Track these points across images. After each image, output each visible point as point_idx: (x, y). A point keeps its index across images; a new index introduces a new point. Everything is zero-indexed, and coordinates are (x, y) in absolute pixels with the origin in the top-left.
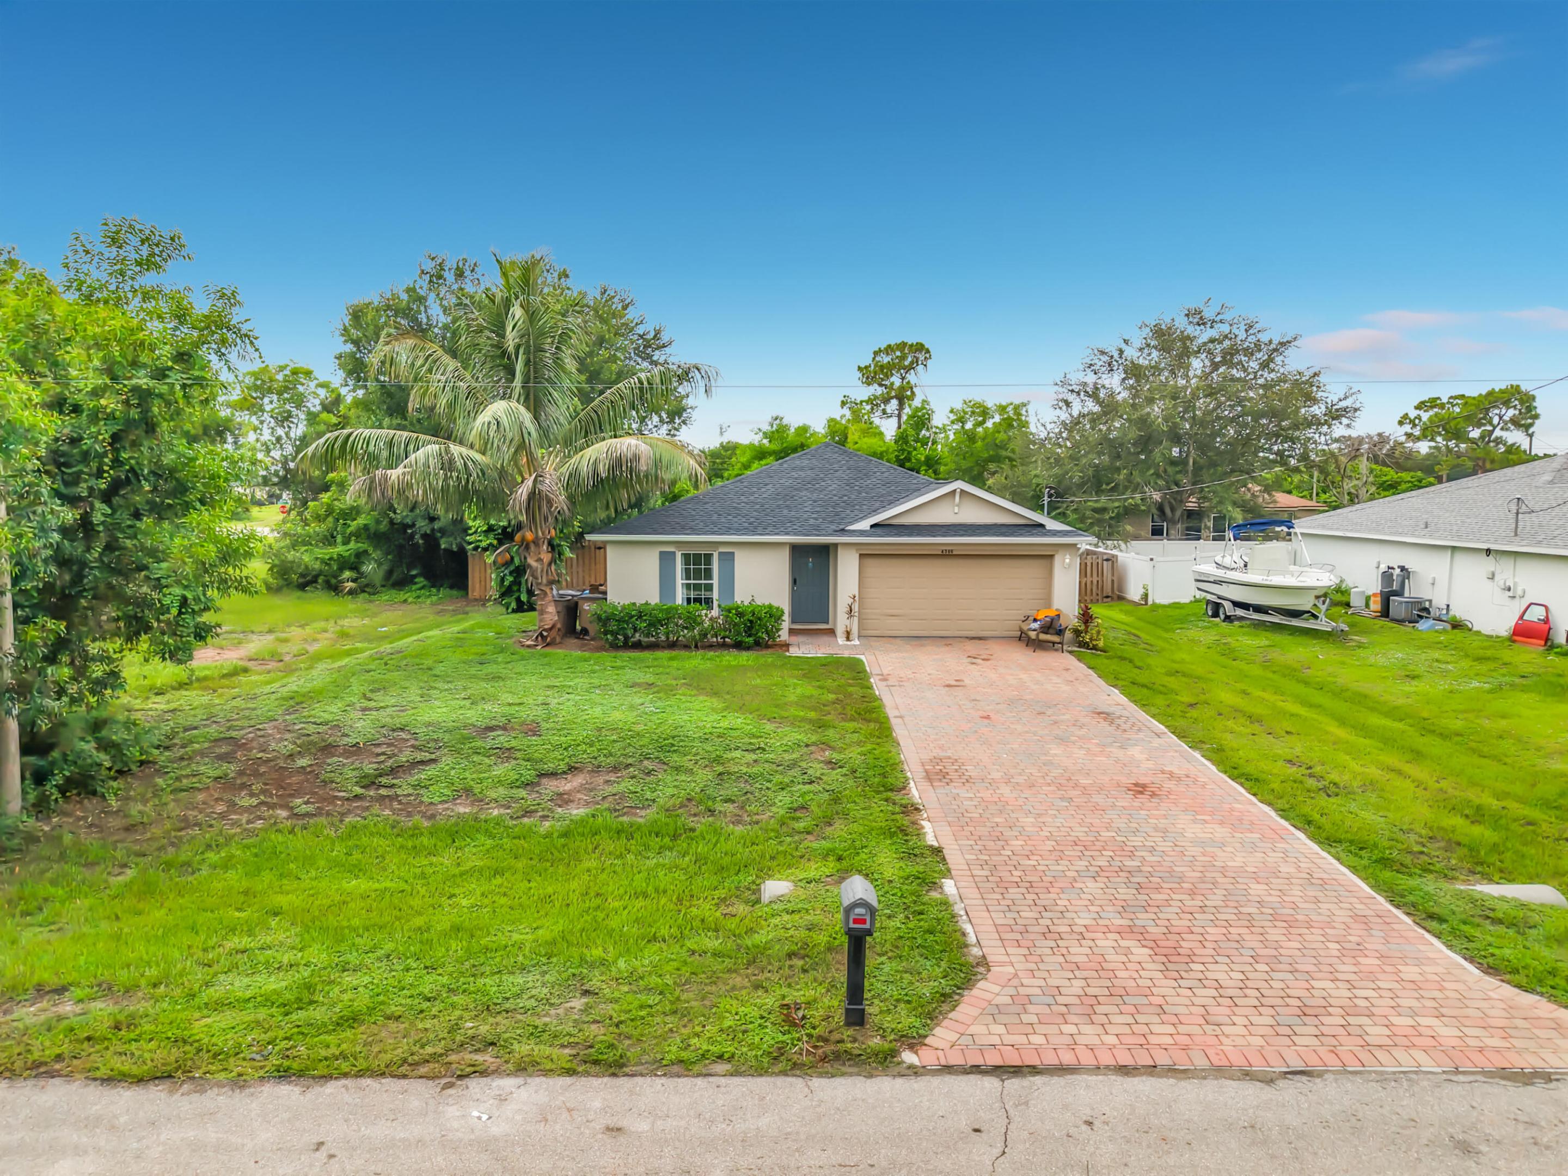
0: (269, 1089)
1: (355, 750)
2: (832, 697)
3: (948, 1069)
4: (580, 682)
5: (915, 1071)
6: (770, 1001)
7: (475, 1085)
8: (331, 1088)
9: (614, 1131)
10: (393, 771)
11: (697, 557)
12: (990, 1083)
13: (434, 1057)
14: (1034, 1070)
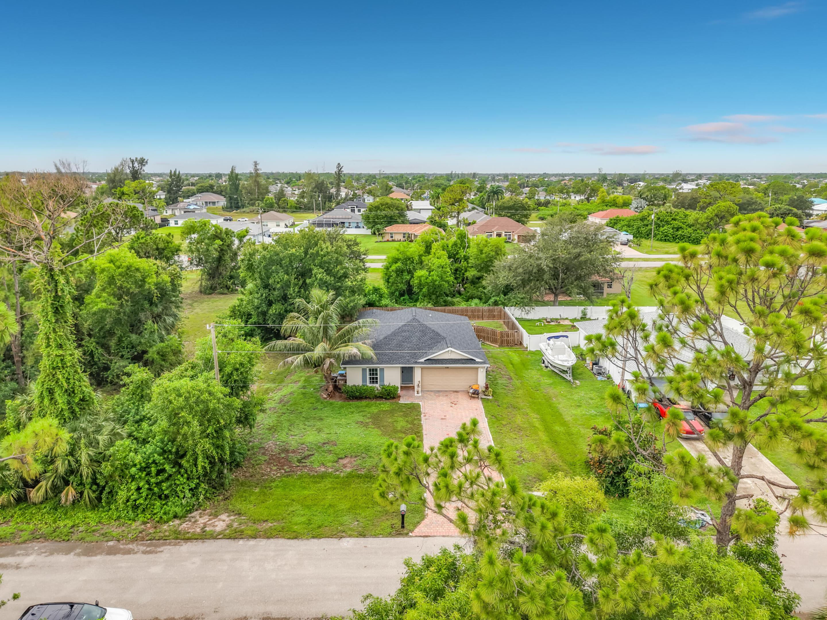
0: (313, 540)
1: (294, 452)
2: (409, 426)
3: (416, 536)
4: (343, 421)
5: (411, 537)
6: (389, 523)
7: (343, 539)
8: (322, 540)
9: (366, 547)
10: (304, 458)
11: (373, 370)
12: (422, 538)
13: (335, 534)
14: (430, 536)
